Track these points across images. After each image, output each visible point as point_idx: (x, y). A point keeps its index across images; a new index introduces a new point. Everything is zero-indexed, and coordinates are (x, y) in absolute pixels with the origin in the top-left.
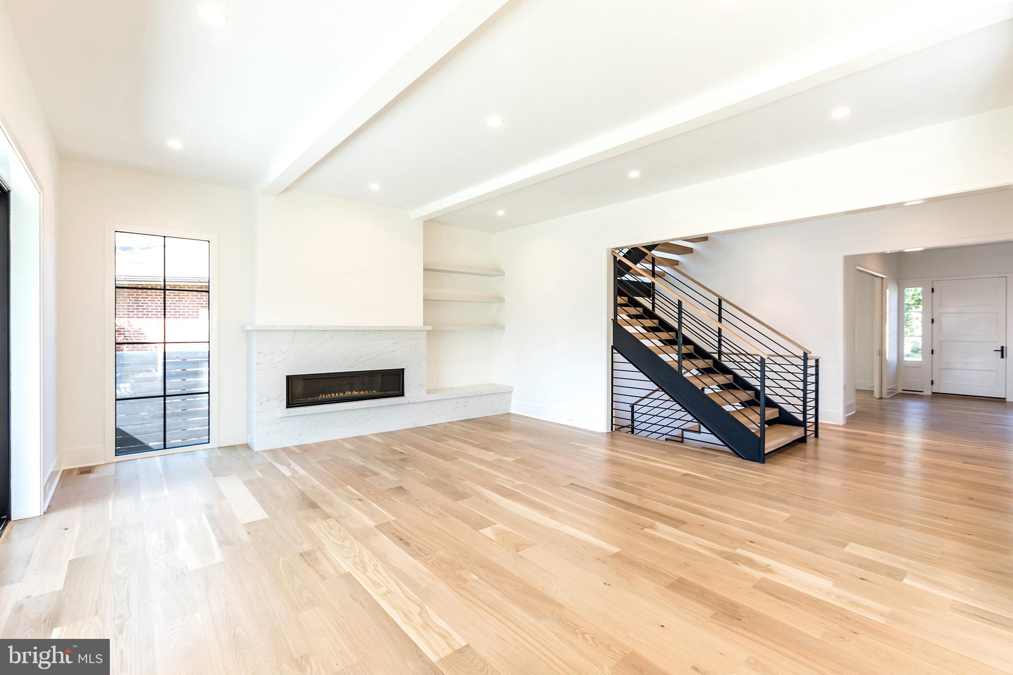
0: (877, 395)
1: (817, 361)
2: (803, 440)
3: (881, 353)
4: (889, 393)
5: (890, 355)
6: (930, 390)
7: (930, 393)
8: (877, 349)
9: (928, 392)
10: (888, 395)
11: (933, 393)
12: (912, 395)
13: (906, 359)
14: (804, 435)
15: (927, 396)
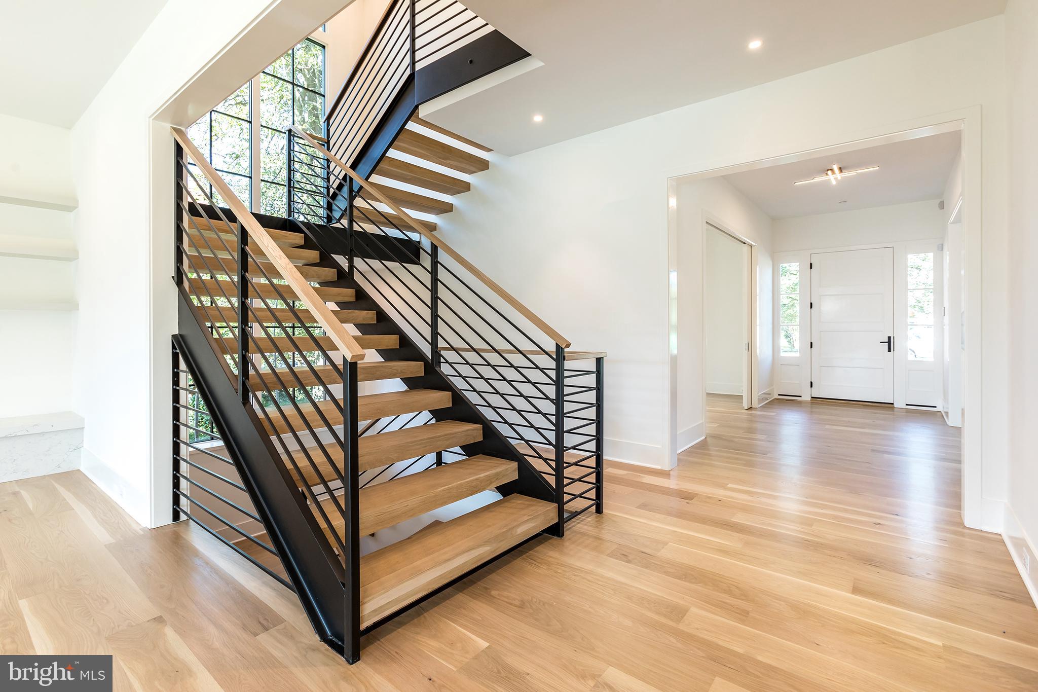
0: (746, 405)
1: (599, 361)
2: (556, 531)
3: (750, 347)
4: (760, 401)
5: (763, 349)
6: (810, 395)
7: (809, 399)
8: (745, 341)
9: (806, 397)
10: (759, 404)
11: (812, 397)
12: (788, 401)
13: (782, 354)
14: (556, 521)
15: (806, 402)
